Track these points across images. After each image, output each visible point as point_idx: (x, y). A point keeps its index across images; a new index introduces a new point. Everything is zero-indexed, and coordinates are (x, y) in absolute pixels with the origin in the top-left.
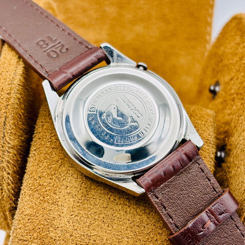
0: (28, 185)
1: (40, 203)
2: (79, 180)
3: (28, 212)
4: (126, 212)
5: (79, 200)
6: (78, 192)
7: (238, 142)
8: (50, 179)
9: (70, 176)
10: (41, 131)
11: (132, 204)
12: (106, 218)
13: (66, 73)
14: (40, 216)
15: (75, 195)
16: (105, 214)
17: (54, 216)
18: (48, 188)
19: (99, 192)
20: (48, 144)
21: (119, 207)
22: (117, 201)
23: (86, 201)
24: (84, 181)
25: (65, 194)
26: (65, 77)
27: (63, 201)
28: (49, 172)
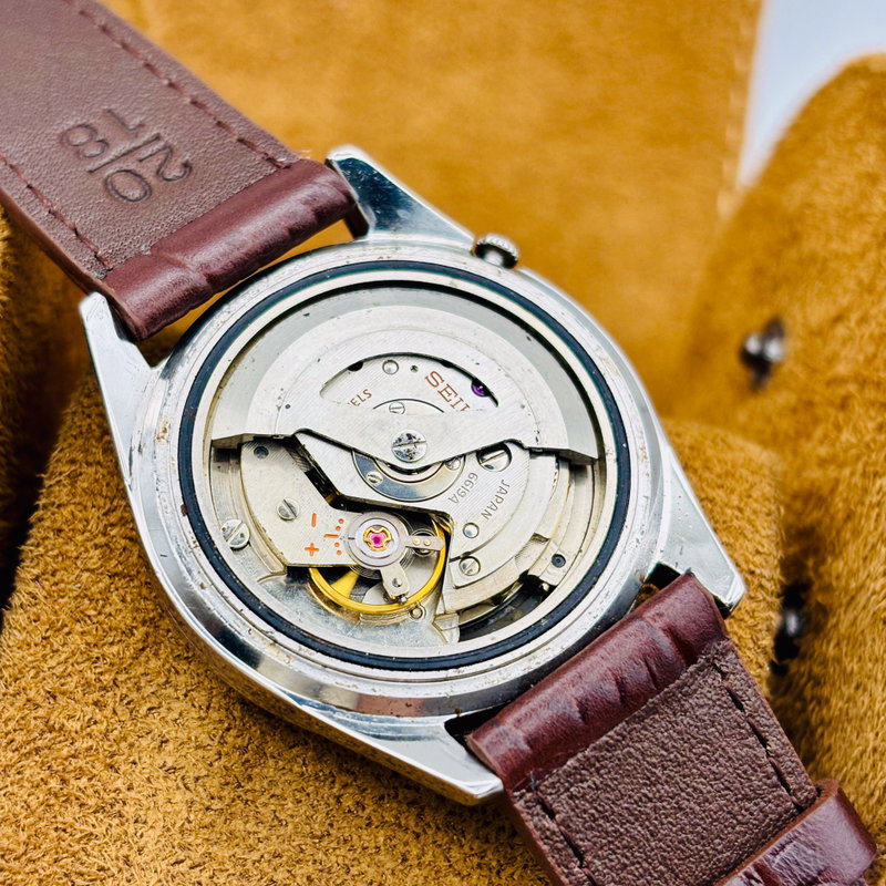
0: (2, 725)
1: (48, 805)
2: (214, 715)
4: (405, 860)
5: (212, 798)
6: (211, 765)
7: (860, 581)
8: (96, 703)
9: (178, 698)
10: (64, 499)
11: (430, 826)
12: (320, 880)
13: (181, 265)
14: (47, 858)
15: (197, 779)
16: (315, 862)
17: (102, 863)
18: (82, 744)
19: (296, 768)
20: (92, 558)
21: (376, 837)
22: (368, 811)
23: (242, 805)
24: (234, 719)
25: (156, 774)
26: (176, 284)
27: (145, 803)
28: (90, 675)
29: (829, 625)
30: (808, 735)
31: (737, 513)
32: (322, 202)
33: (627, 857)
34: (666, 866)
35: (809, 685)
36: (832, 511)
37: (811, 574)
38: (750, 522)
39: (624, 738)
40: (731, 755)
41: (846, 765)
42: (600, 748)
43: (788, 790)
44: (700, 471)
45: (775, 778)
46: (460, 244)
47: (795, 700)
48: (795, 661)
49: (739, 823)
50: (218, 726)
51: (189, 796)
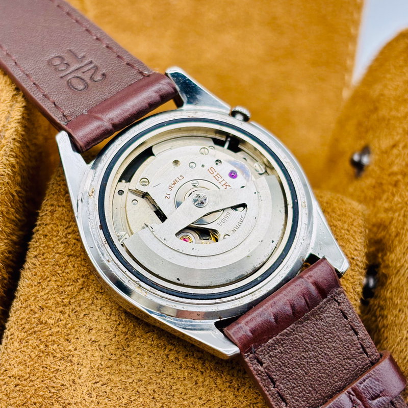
0: (19, 321)
1: (39, 357)
2: (113, 318)
3: (15, 371)
4: (196, 383)
5: (112, 355)
6: (111, 340)
7: (402, 263)
8: (61, 312)
9: (97, 310)
10: (48, 222)
11: (208, 369)
12: (159, 392)
13: (100, 119)
14: (38, 380)
15: (105, 346)
16: (157, 383)
17: (63, 383)
18: (55, 330)
19: (149, 342)
20: (60, 248)
21: (184, 373)
22: (180, 361)
23: (125, 358)
24: (122, 320)
25: (87, 344)
26: (98, 128)
27: (82, 356)
28: (59, 300)
29: (388, 283)
30: (378, 331)
31: (347, 232)
32: (163, 92)
33: (294, 383)
34: (312, 387)
35: (379, 309)
36: (390, 232)
37: (380, 260)
38: (352, 236)
39: (294, 330)
40: (342, 339)
41: (394, 345)
42: (283, 335)
43: (367, 355)
44: (330, 213)
45: (361, 350)
46: (224, 111)
47: (372, 317)
48: (373, 299)
49: (345, 369)
50: (115, 323)
51: (101, 353)
